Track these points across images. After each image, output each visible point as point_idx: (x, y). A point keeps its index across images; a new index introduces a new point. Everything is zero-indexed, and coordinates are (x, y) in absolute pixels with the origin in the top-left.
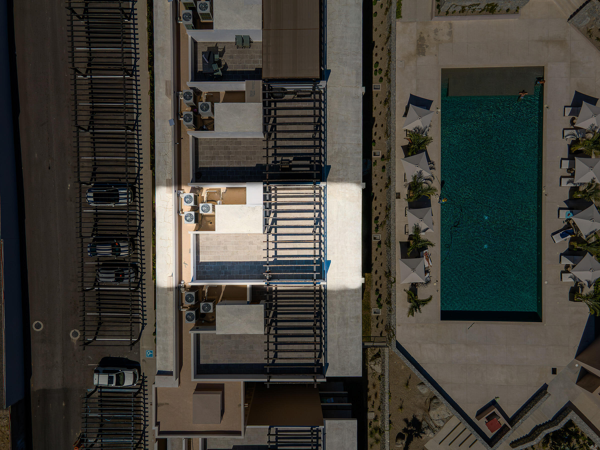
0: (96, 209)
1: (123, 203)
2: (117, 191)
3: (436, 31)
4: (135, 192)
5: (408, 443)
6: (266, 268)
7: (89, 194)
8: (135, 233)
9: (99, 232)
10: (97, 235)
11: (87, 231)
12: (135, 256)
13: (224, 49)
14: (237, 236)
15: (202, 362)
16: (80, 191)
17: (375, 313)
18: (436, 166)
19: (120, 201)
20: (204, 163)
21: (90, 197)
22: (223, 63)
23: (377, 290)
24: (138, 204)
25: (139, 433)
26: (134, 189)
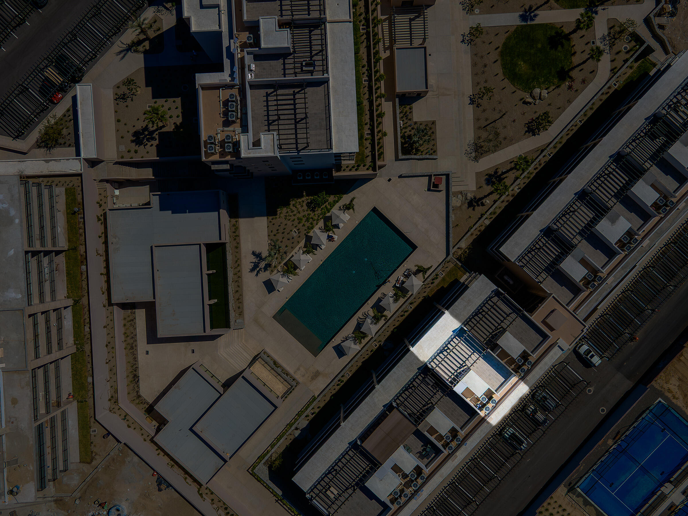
0: (526, 439)
1: (511, 430)
2: (509, 438)
3: (303, 376)
4: (501, 430)
5: (482, 198)
6: (482, 356)
7: (523, 448)
8: (518, 412)
9: (535, 427)
10: (536, 427)
11: (539, 433)
12: (528, 401)
13: (417, 453)
14: (480, 376)
15: (541, 339)
16: (526, 453)
17: (442, 274)
18: (357, 317)
19: (512, 432)
20: (467, 417)
21: (524, 447)
22: (422, 448)
23: (432, 283)
24: (505, 424)
25: (603, 318)
26: (500, 432)
